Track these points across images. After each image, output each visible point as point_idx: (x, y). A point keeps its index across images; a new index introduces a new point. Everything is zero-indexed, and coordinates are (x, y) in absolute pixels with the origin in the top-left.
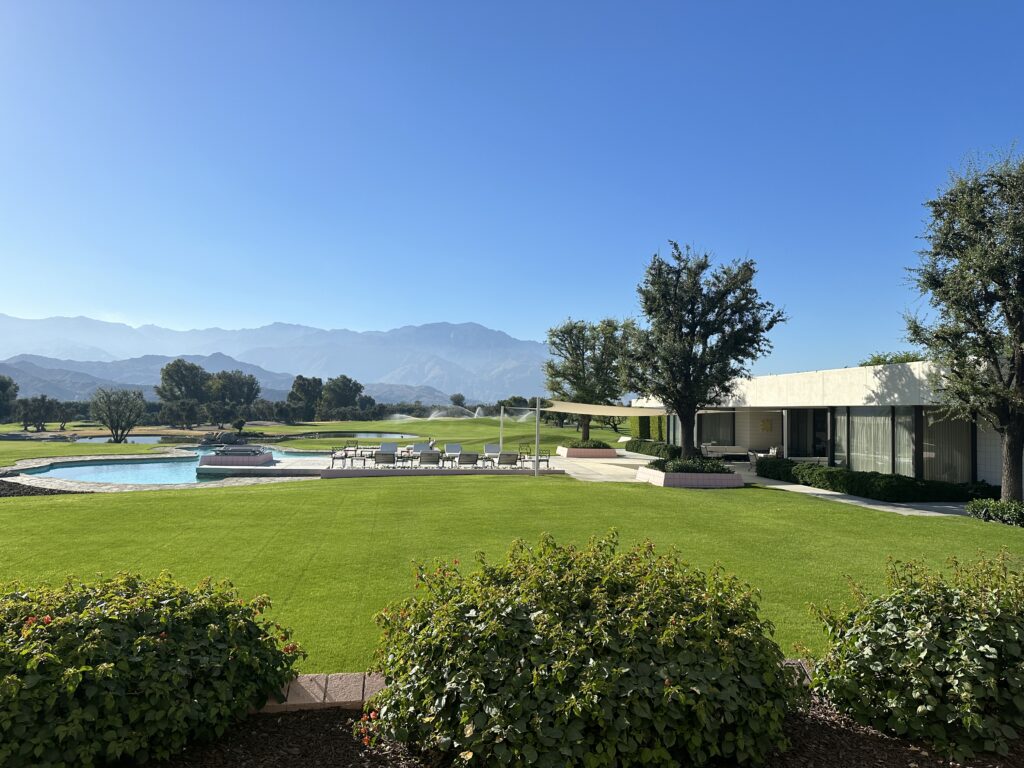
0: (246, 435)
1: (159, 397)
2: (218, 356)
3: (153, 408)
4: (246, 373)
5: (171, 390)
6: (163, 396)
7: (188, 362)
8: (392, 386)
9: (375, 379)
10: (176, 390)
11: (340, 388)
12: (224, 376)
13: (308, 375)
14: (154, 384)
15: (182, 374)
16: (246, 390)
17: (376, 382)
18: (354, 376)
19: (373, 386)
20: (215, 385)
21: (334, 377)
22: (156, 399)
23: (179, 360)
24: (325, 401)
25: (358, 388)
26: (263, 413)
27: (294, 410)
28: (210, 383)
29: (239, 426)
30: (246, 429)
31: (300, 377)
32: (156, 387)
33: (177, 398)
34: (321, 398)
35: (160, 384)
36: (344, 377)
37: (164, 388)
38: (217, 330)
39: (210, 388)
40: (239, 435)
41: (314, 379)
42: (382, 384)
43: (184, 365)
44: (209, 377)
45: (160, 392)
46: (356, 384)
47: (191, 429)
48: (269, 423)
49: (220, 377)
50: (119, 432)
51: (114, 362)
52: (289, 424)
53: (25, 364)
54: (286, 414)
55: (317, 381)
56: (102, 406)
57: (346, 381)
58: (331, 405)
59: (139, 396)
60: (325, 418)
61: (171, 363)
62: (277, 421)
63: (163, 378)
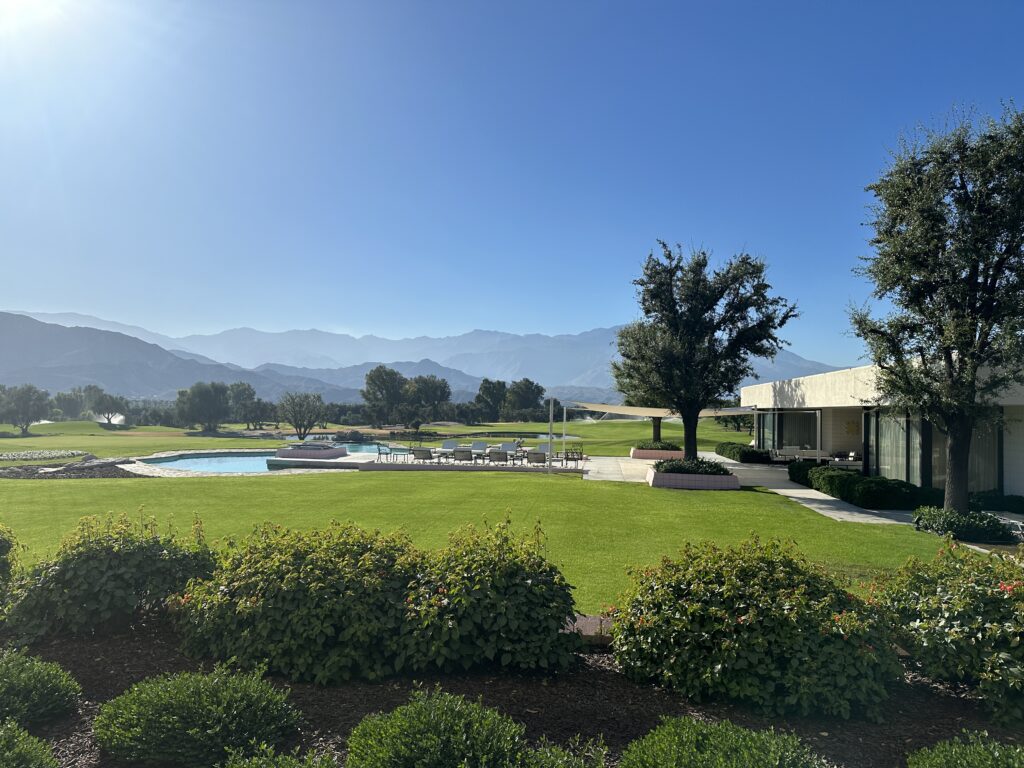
0: (422, 434)
1: (364, 400)
2: (426, 362)
3: (356, 409)
4: (439, 378)
5: (374, 393)
6: (368, 399)
7: (388, 368)
8: (581, 388)
9: (553, 384)
10: (378, 393)
11: (523, 390)
12: (420, 380)
13: (494, 379)
14: (360, 388)
15: (384, 380)
16: (439, 393)
17: (567, 384)
18: (536, 380)
19: (563, 388)
20: (410, 388)
21: (518, 381)
22: (362, 401)
23: (381, 367)
24: (510, 402)
25: (540, 390)
26: (447, 415)
27: (472, 411)
28: (407, 386)
29: (416, 426)
30: (423, 428)
31: (486, 381)
32: (362, 391)
33: (377, 399)
34: (505, 401)
35: (364, 387)
36: (527, 380)
37: (368, 391)
38: (425, 338)
39: (407, 391)
40: (416, 433)
41: (499, 382)
42: (572, 387)
43: (385, 371)
44: (405, 381)
45: (365, 395)
46: (537, 387)
47: (381, 428)
48: (451, 423)
49: (417, 381)
50: (303, 430)
51: (340, 369)
52: (469, 424)
53: (269, 372)
54: (466, 415)
55: (502, 385)
56: (288, 407)
57: (528, 383)
58: (514, 407)
59: (319, 398)
60: (508, 419)
61: (374, 369)
62: (460, 421)
63: (367, 383)
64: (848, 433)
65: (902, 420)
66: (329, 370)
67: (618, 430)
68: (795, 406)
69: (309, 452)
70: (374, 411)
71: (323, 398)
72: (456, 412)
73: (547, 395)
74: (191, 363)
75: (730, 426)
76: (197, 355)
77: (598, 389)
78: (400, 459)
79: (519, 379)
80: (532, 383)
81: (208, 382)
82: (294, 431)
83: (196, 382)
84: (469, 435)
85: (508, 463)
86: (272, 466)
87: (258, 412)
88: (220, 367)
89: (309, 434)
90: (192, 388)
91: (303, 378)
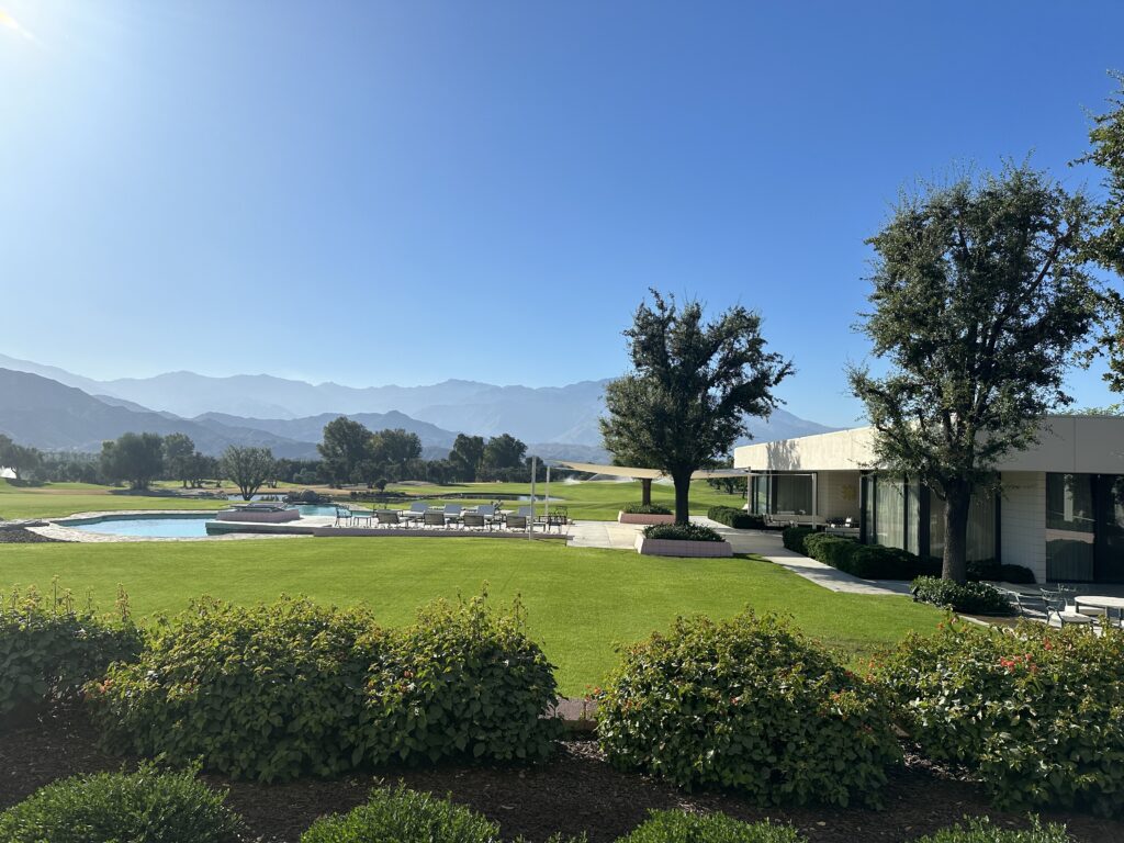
0: (388, 494)
1: (321, 455)
2: (394, 414)
3: (312, 466)
4: (409, 432)
5: (334, 448)
6: (325, 455)
7: (350, 420)
8: (566, 446)
9: (536, 441)
10: (338, 448)
11: (502, 448)
12: (387, 434)
13: (471, 434)
14: (317, 442)
15: (345, 433)
16: (408, 449)
17: (551, 441)
18: (517, 436)
19: (548, 445)
20: (376, 443)
21: (497, 436)
22: (319, 457)
23: (342, 419)
24: (488, 461)
25: (521, 447)
26: (417, 473)
27: (446, 469)
28: (372, 441)
29: (381, 485)
30: (389, 488)
31: (462, 436)
32: (319, 445)
33: (336, 455)
34: (482, 458)
35: (322, 441)
36: (507, 436)
37: (326, 446)
38: (394, 387)
39: (371, 446)
40: (381, 494)
41: (476, 438)
42: (557, 444)
43: (346, 423)
44: (369, 435)
45: (322, 450)
46: (519, 444)
47: (340, 488)
48: (421, 482)
49: (383, 435)
50: (248, 490)
51: (295, 420)
52: (442, 484)
53: (211, 422)
54: (438, 474)
55: (479, 441)
56: (232, 463)
57: (508, 440)
58: (492, 464)
59: (268, 453)
60: (486, 479)
61: (334, 420)
62: (431, 481)
63: (325, 436)
64: (845, 498)
65: (900, 485)
66: (282, 422)
67: (604, 492)
68: (790, 468)
69: (254, 514)
70: (333, 468)
71: (273, 454)
72: (428, 469)
73: (528, 453)
74: (120, 411)
75: (722, 488)
76: (126, 402)
77: (584, 447)
78: (362, 523)
79: (498, 435)
80: (513, 440)
81: (139, 433)
82: (238, 490)
83: (125, 432)
84: (442, 496)
85: (485, 527)
86: (212, 530)
87: (197, 469)
88: (153, 416)
89: (255, 494)
90: (120, 440)
91: (251, 430)
